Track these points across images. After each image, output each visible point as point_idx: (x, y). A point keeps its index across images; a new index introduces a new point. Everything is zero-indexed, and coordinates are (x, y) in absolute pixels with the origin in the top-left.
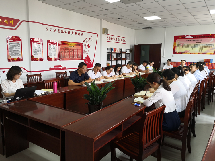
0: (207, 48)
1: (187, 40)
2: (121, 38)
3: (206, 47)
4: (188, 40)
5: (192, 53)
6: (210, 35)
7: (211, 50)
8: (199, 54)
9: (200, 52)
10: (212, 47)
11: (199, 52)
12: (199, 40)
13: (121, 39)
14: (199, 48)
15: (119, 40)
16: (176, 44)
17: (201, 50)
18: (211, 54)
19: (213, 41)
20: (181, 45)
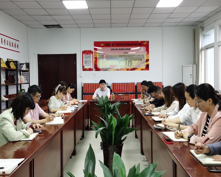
0: (137, 61)
1: (111, 50)
2: (12, 41)
3: (135, 60)
4: (113, 49)
5: (119, 68)
6: (138, 41)
7: (141, 63)
8: (128, 70)
9: (130, 67)
10: (143, 59)
11: (128, 67)
12: (126, 49)
13: (11, 43)
14: (127, 61)
15: (9, 44)
16: (98, 55)
17: (130, 64)
18: (142, 70)
19: (143, 51)
20: (105, 56)
